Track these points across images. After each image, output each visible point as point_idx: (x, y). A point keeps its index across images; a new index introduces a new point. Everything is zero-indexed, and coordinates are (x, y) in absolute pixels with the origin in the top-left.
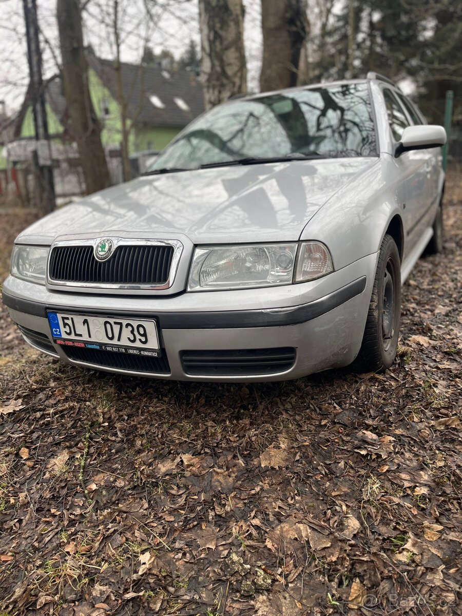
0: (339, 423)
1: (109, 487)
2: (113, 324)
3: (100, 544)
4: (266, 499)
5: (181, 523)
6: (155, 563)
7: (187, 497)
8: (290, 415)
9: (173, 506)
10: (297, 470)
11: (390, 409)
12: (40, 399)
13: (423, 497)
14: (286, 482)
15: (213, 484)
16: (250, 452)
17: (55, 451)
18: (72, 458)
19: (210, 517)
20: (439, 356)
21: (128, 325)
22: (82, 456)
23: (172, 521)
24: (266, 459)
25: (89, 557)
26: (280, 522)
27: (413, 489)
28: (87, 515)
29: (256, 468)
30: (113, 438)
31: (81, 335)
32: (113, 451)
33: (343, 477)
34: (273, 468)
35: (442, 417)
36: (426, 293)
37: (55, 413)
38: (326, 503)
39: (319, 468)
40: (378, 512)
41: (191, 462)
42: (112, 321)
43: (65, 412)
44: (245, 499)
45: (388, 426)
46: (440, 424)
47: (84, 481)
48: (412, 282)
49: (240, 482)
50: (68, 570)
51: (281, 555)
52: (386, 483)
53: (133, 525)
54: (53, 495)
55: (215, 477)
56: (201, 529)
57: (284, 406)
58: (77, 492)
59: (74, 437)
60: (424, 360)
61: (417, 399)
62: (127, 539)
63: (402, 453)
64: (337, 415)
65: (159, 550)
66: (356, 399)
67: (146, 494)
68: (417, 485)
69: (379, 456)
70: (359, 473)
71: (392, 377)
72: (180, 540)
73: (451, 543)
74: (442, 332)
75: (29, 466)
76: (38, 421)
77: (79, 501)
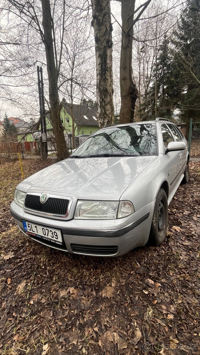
0: (138, 273)
1: (39, 303)
2: (45, 230)
3: (29, 336)
4: (102, 315)
5: (64, 327)
6: (50, 350)
7: (69, 311)
8: (118, 267)
9: (62, 316)
10: (118, 299)
11: (160, 267)
12: (21, 252)
13: (171, 321)
14: (112, 306)
15: (81, 305)
16: (99, 288)
17: (21, 280)
18: (27, 285)
19: (77, 325)
20: (184, 238)
21: (51, 231)
22: (31, 284)
23: (60, 325)
24: (105, 293)
25: (23, 343)
26: (107, 330)
27: (167, 315)
28: (27, 318)
29: (100, 297)
30: (45, 275)
31: (34, 231)
32: (43, 282)
33: (137, 305)
34: (107, 298)
35: (183, 274)
36: (181, 203)
37: (25, 260)
38: (128, 320)
39: (127, 299)
40: (150, 328)
41: (73, 292)
42: (45, 228)
43: (29, 260)
44: (93, 314)
45: (159, 276)
46: (182, 277)
47: (29, 298)
48: (175, 198)
49: (92, 304)
50: (12, 352)
51: (105, 350)
52: (155, 310)
53: (44, 326)
54: (15, 305)
55: (82, 301)
56: (72, 331)
57: (116, 262)
58: (25, 304)
59: (30, 274)
60: (178, 240)
61: (173, 262)
62: (40, 335)
63: (164, 294)
64: (138, 269)
65: (52, 342)
66: (147, 259)
67: (52, 308)
68: (169, 313)
69: (153, 295)
70: (144, 304)
71: (163, 249)
72: (63, 337)
73: (182, 352)
74: (186, 224)
75: (9, 288)
76: (18, 264)
77: (25, 310)
